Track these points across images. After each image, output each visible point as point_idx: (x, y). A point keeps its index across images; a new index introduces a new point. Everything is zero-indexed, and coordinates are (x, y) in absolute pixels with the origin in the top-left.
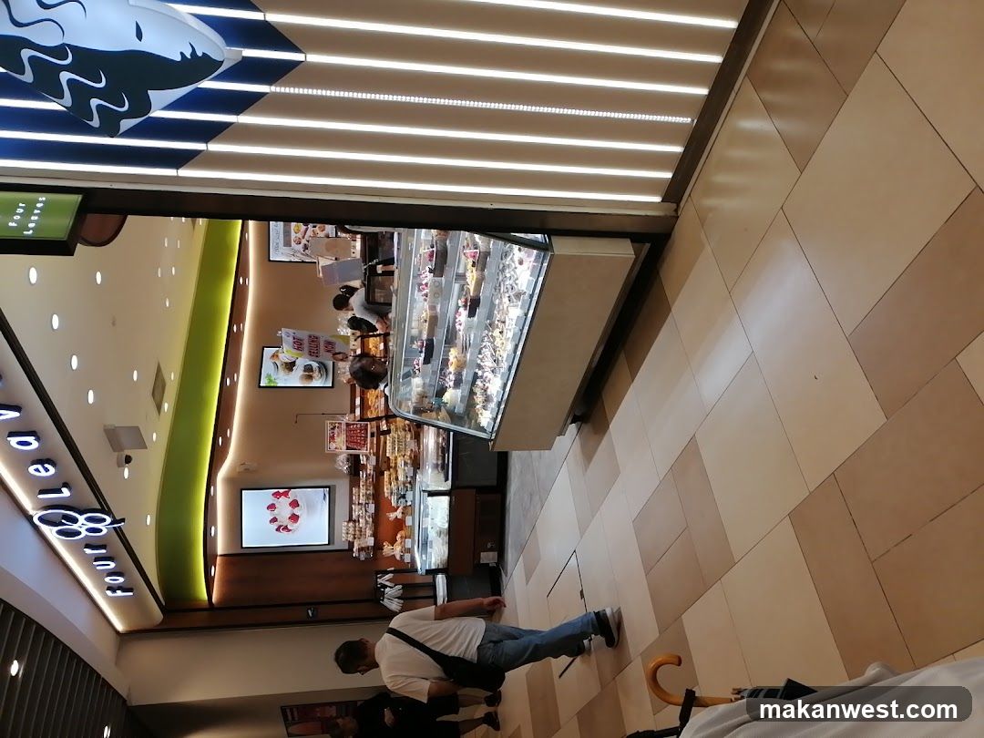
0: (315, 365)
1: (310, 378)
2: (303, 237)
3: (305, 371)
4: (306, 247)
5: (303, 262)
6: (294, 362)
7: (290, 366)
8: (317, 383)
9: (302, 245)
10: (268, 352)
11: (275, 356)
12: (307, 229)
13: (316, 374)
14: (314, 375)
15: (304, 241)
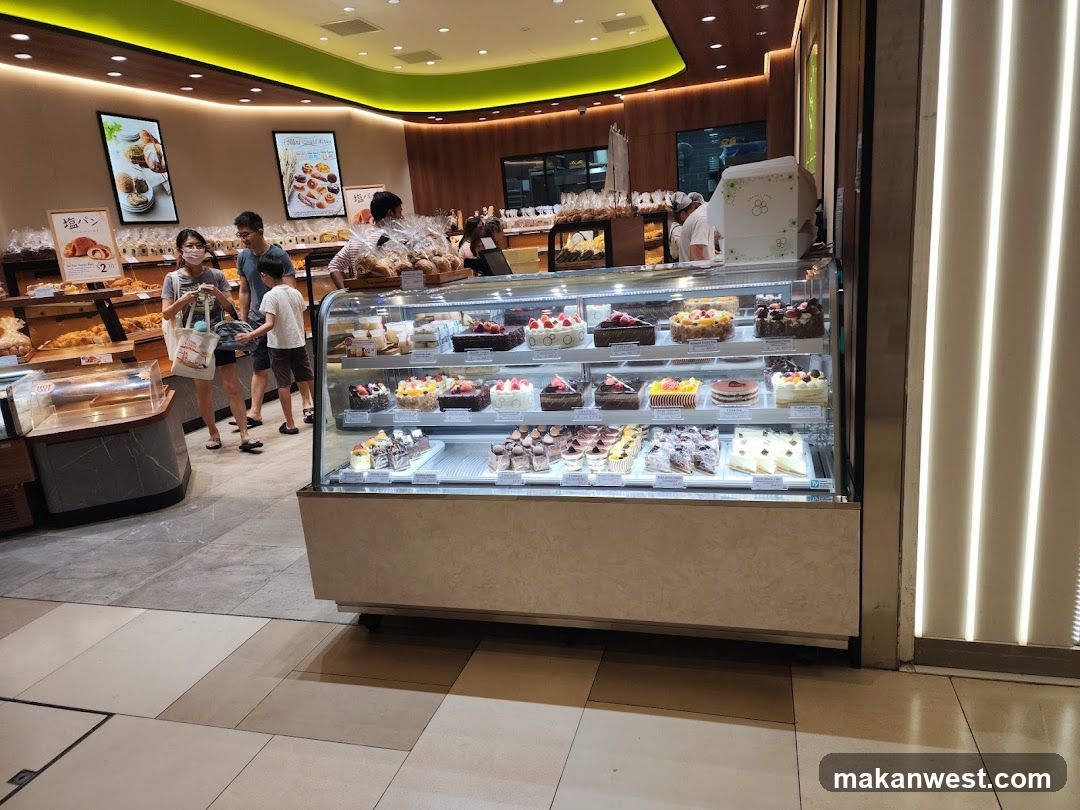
0: (149, 195)
1: (129, 189)
2: (313, 176)
3: (137, 181)
4: (300, 179)
5: (281, 177)
6: (147, 167)
7: (139, 159)
8: (125, 200)
9: (303, 174)
10: (153, 128)
11: (151, 139)
12: (324, 180)
13: (136, 198)
14: (134, 195)
15: (308, 177)
